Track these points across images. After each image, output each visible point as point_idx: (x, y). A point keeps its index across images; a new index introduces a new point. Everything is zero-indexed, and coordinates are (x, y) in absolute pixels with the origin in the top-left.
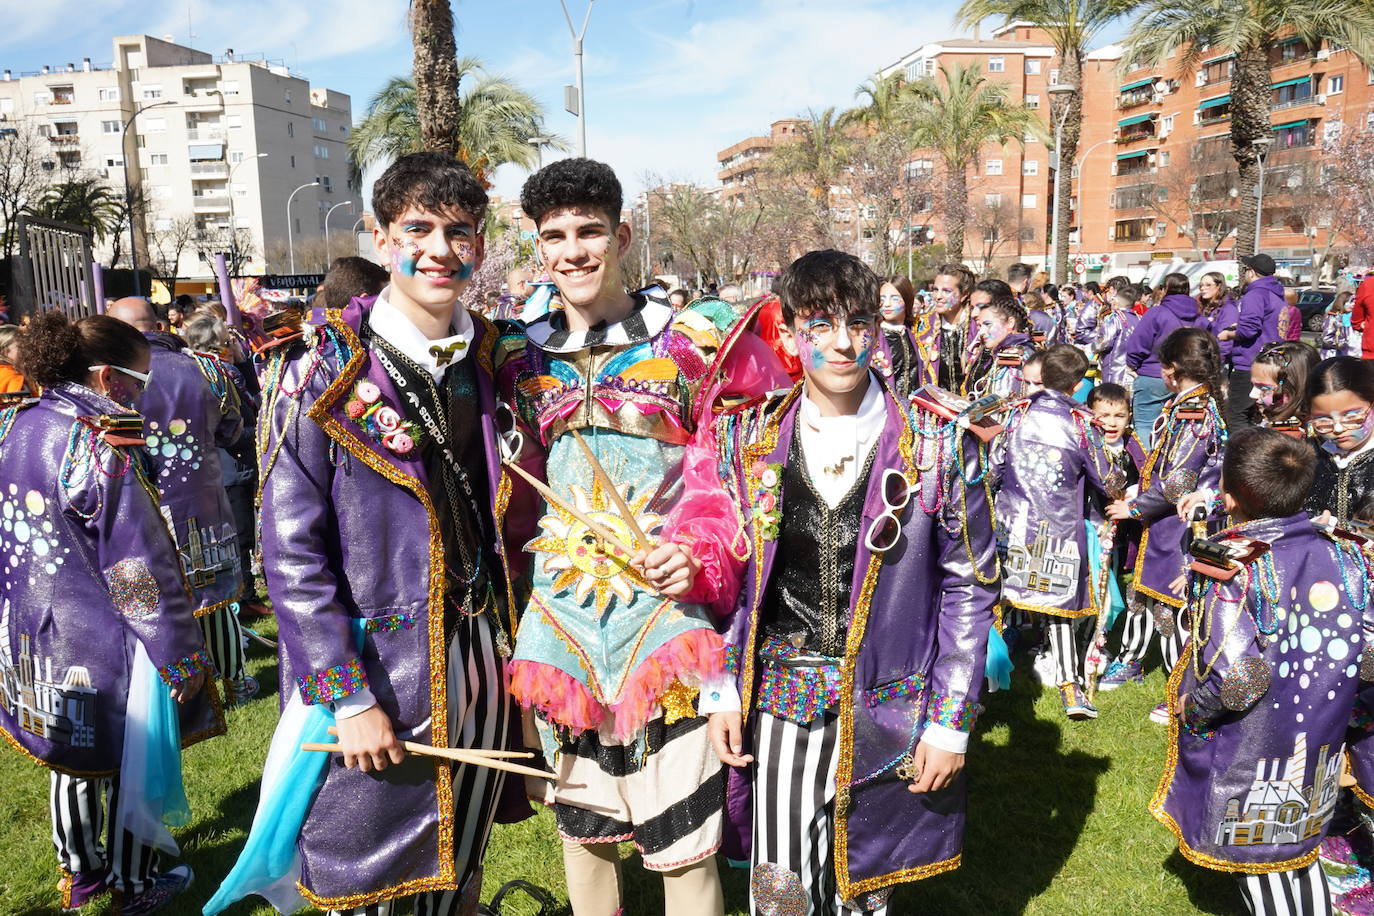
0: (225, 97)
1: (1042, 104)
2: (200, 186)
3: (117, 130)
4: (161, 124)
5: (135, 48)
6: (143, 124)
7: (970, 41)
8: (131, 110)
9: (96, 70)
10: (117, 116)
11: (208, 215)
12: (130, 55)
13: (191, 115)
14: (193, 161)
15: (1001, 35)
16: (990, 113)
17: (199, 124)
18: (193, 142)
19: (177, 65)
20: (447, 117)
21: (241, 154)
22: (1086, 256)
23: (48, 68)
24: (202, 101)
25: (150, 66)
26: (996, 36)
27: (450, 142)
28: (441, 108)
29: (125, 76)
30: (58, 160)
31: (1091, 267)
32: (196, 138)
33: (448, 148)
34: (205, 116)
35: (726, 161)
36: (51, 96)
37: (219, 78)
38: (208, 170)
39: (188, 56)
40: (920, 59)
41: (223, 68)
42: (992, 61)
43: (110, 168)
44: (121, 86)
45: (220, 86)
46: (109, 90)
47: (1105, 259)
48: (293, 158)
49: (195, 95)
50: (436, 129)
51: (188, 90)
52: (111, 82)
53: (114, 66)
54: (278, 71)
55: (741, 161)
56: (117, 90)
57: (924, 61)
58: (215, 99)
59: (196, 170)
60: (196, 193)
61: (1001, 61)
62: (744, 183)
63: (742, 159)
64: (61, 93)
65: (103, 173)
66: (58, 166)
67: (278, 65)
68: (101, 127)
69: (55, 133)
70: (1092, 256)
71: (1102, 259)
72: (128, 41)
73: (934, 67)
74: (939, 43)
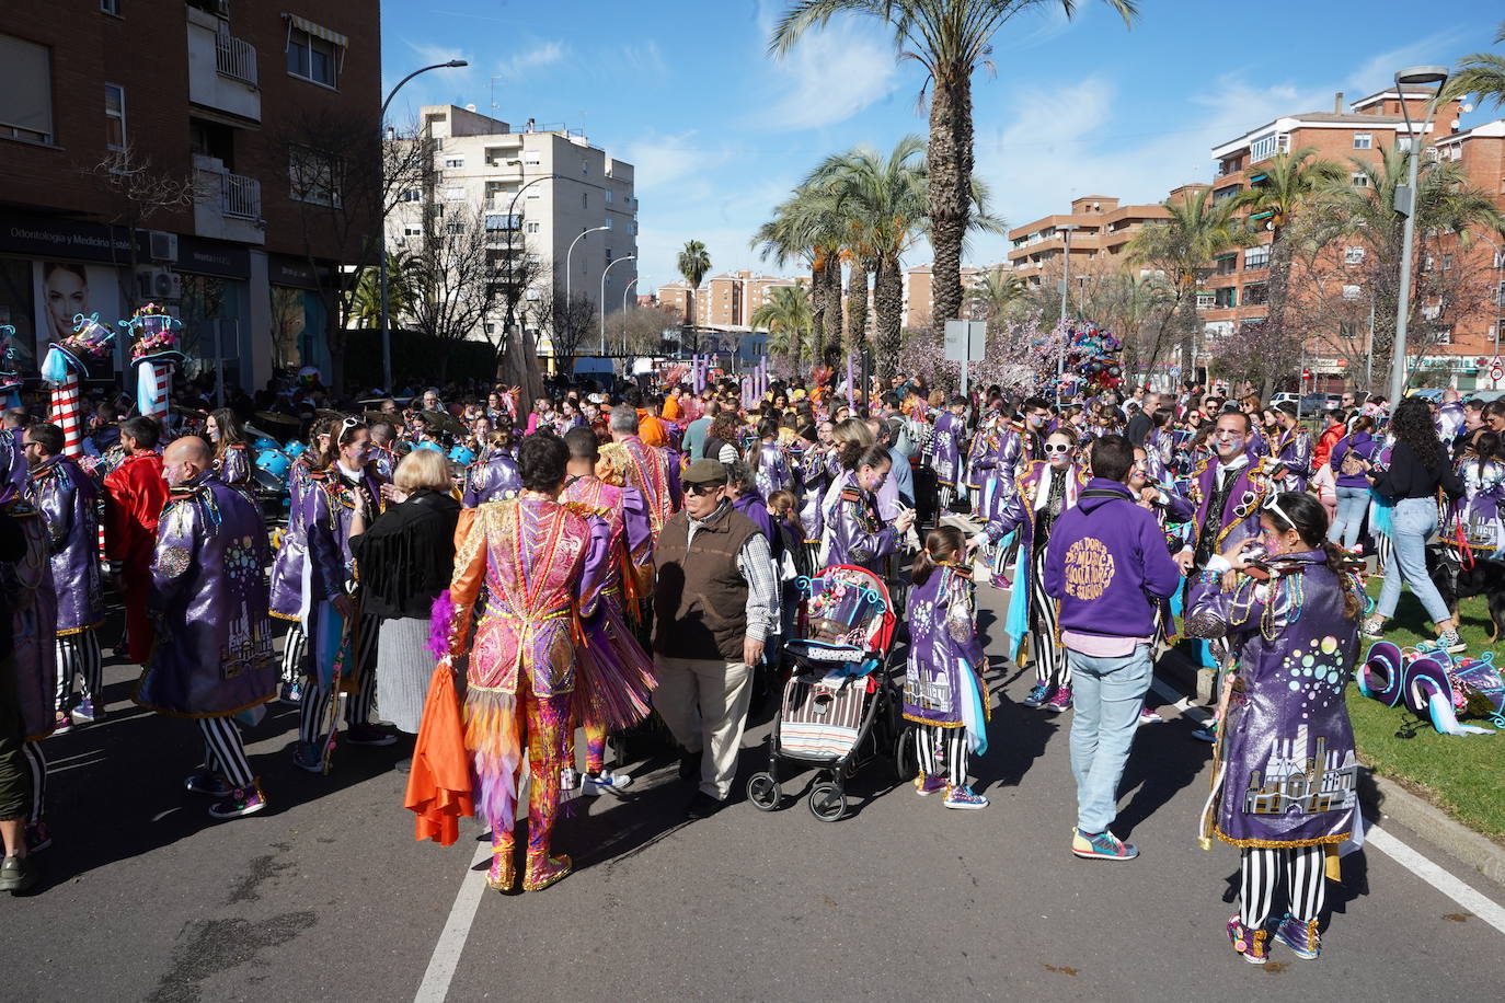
0: (525, 167)
3: (417, 198)
5: (441, 117)
6: (443, 194)
7: (1329, 115)
8: (431, 178)
9: (398, 139)
10: (417, 185)
12: (435, 124)
13: (490, 184)
14: (490, 231)
15: (1365, 108)
17: (496, 194)
18: (489, 212)
19: (479, 134)
21: (537, 224)
22: (1459, 358)
24: (503, 171)
25: (453, 136)
26: (1357, 109)
31: (1464, 370)
32: (492, 207)
34: (503, 186)
35: (1017, 241)
37: (521, 148)
39: (488, 126)
40: (1273, 133)
41: (525, 138)
42: (1358, 137)
43: (407, 238)
45: (521, 156)
46: (412, 158)
47: (1482, 362)
49: (496, 165)
51: (489, 160)
54: (577, 140)
55: (1037, 242)
57: (1277, 136)
58: (516, 169)
59: (491, 240)
61: (1368, 137)
62: (1040, 265)
63: (1039, 239)
65: (400, 242)
67: (577, 135)
70: (1465, 359)
71: (1478, 362)
72: (436, 110)
73: (1289, 143)
74: (1294, 117)
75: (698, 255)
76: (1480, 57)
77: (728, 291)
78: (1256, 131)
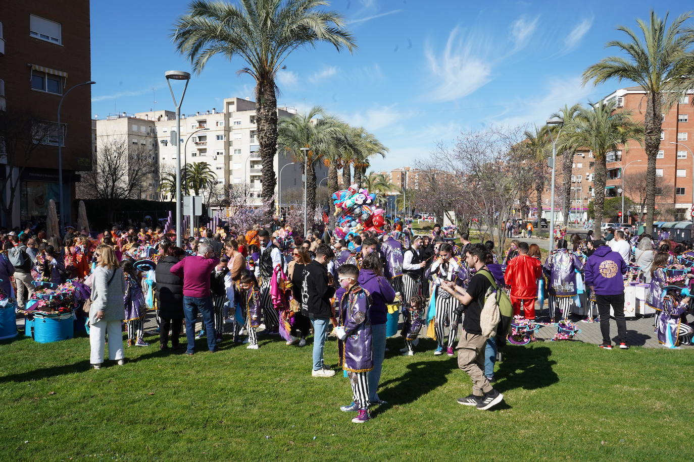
1: (689, 120)
2: (253, 163)
3: (222, 139)
4: (239, 136)
5: (232, 103)
6: (233, 136)
8: (228, 130)
9: (218, 113)
10: (222, 133)
11: (256, 176)
12: (230, 106)
13: (252, 132)
14: (251, 152)
16: (618, 127)
17: (255, 136)
18: (252, 144)
19: (249, 110)
20: (269, 137)
23: (199, 113)
25: (237, 111)
28: (266, 133)
29: (227, 115)
30: (198, 153)
32: (254, 142)
33: (269, 152)
36: (198, 125)
38: (257, 156)
40: (615, 97)
43: (218, 156)
44: (225, 120)
46: (220, 122)
49: (255, 124)
50: (263, 143)
51: (252, 121)
52: (221, 118)
53: (223, 111)
54: (291, 111)
56: (223, 121)
59: (252, 156)
60: (251, 167)
64: (202, 123)
65: (215, 158)
66: (198, 154)
67: (290, 109)
68: (215, 138)
69: (198, 140)
72: (230, 100)
73: (623, 101)
74: (625, 89)
75: (364, 161)
76: (610, 59)
77: (399, 176)
78: (609, 96)
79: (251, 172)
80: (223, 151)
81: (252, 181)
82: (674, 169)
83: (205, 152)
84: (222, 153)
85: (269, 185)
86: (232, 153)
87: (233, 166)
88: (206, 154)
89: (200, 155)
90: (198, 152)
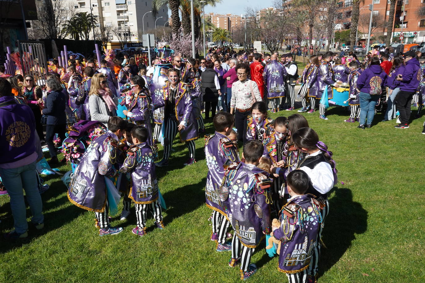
2: (119, 12)
11: (121, 21)
14: (117, 4)
21: (131, 2)
27: (177, 2)
31: (410, 36)
33: (176, 4)
38: (121, 7)
43: (93, 7)
48: (146, 3)
59: (118, 7)
60: (118, 15)
65: (91, 9)
70: (411, 32)
71: (414, 33)
79: (118, 18)
80: (97, 4)
81: (119, 25)
82: (385, 10)
83: (84, 5)
84: (96, 6)
85: (177, 26)
86: (103, 5)
87: (105, 15)
88: (85, 6)
89: (81, 7)
90: (79, 5)
